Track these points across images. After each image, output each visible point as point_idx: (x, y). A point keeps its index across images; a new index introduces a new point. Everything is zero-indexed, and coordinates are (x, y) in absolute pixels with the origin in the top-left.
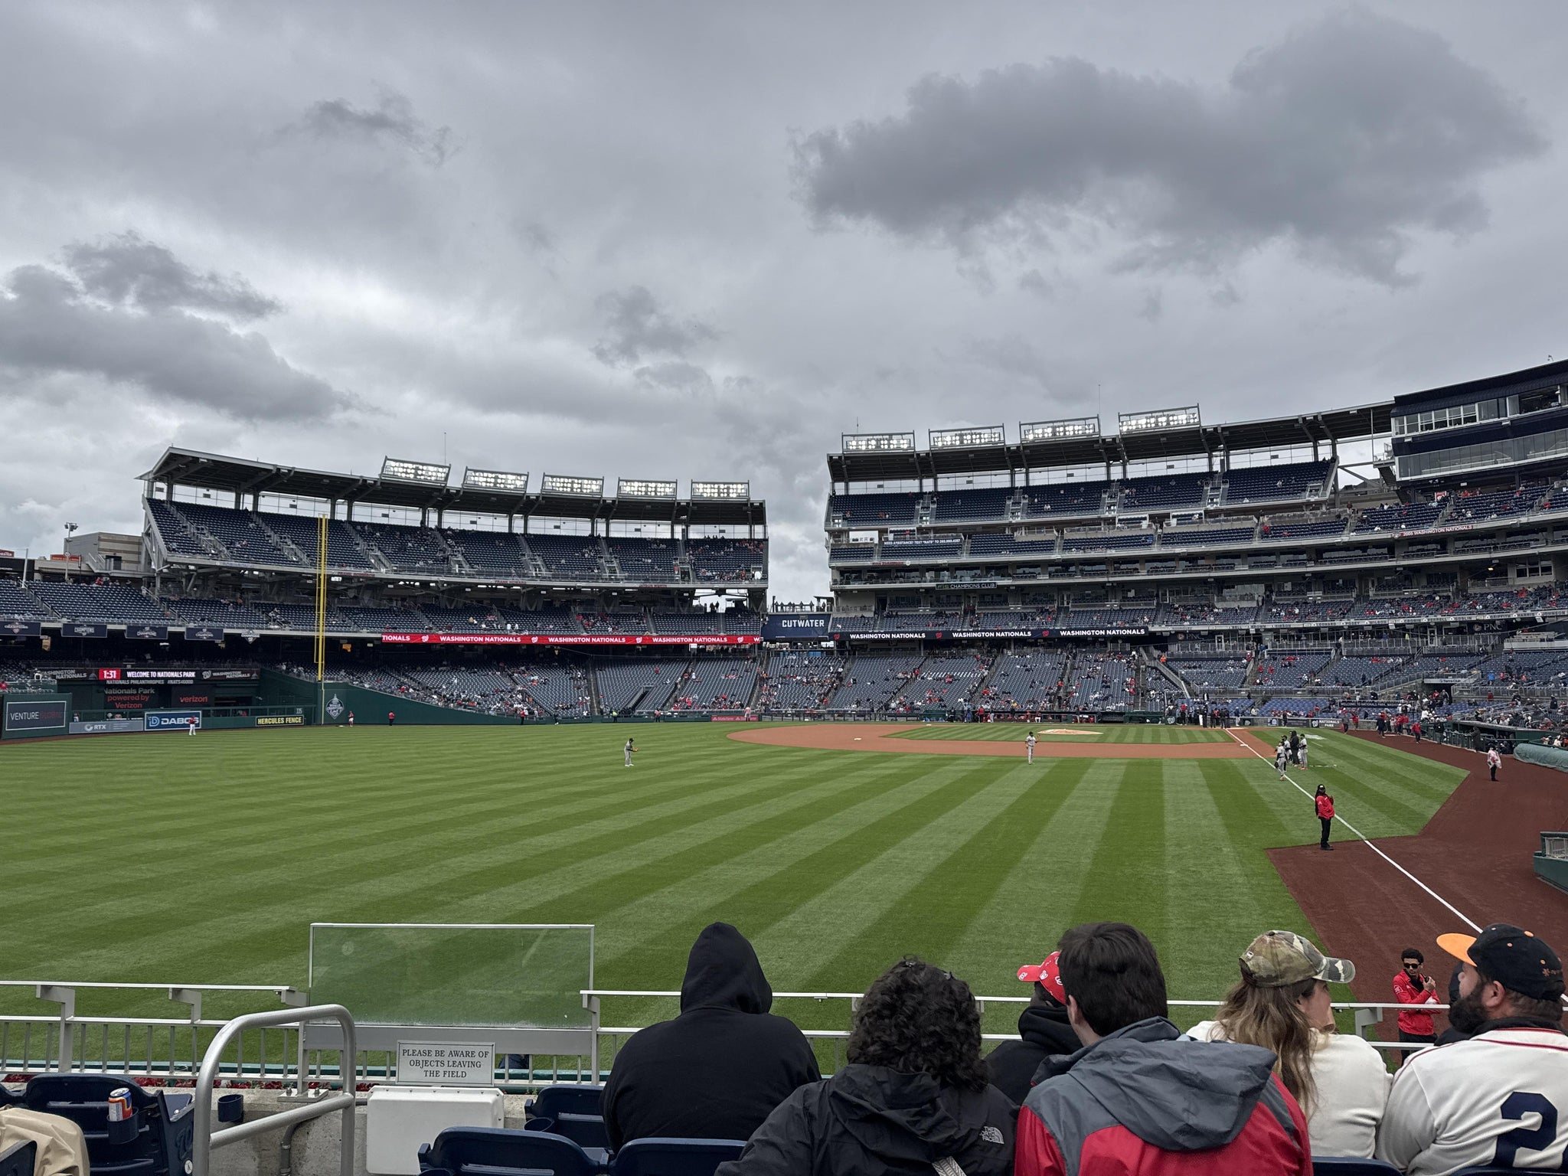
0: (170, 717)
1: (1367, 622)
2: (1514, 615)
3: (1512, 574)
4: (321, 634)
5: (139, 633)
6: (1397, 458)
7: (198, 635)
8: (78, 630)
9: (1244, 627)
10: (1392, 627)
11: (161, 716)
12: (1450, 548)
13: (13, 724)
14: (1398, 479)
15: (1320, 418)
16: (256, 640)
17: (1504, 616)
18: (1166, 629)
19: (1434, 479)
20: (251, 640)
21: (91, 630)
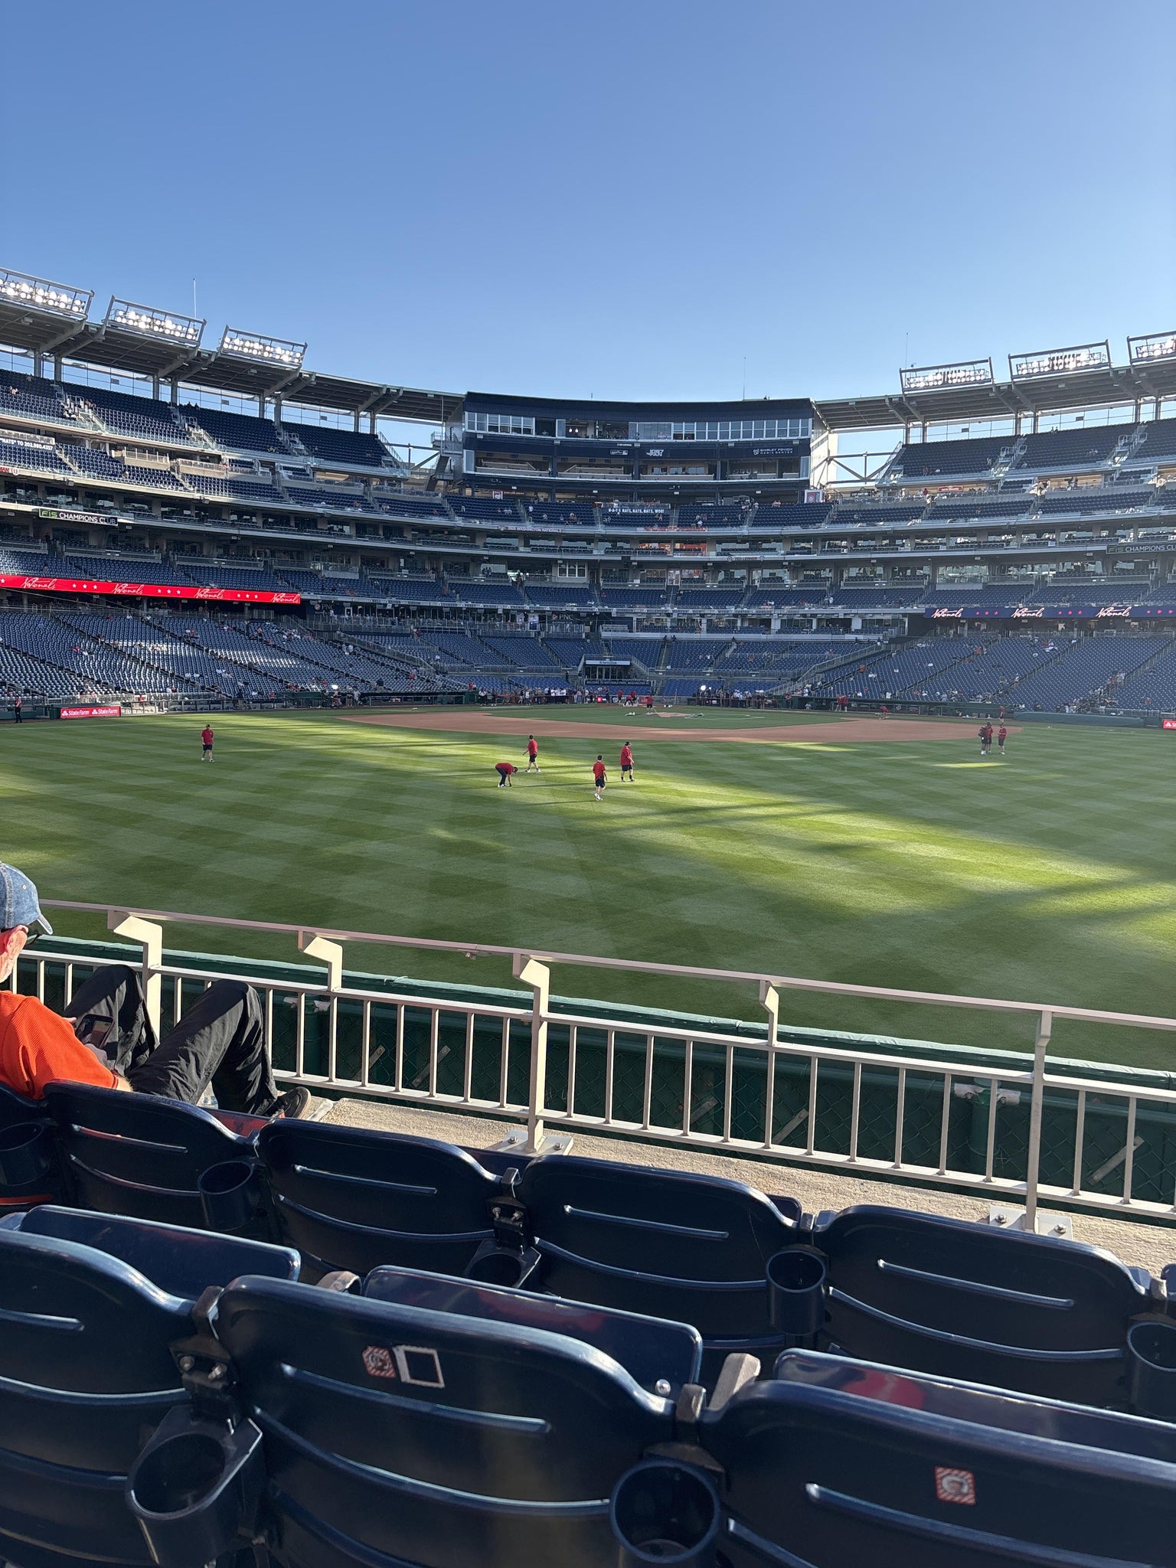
1: (481, 606)
2: (596, 609)
3: (556, 572)
6: (465, 451)
9: (383, 601)
10: (500, 612)
12: (479, 542)
14: (465, 471)
15: (401, 393)
17: (588, 609)
18: (315, 598)
19: (494, 478)
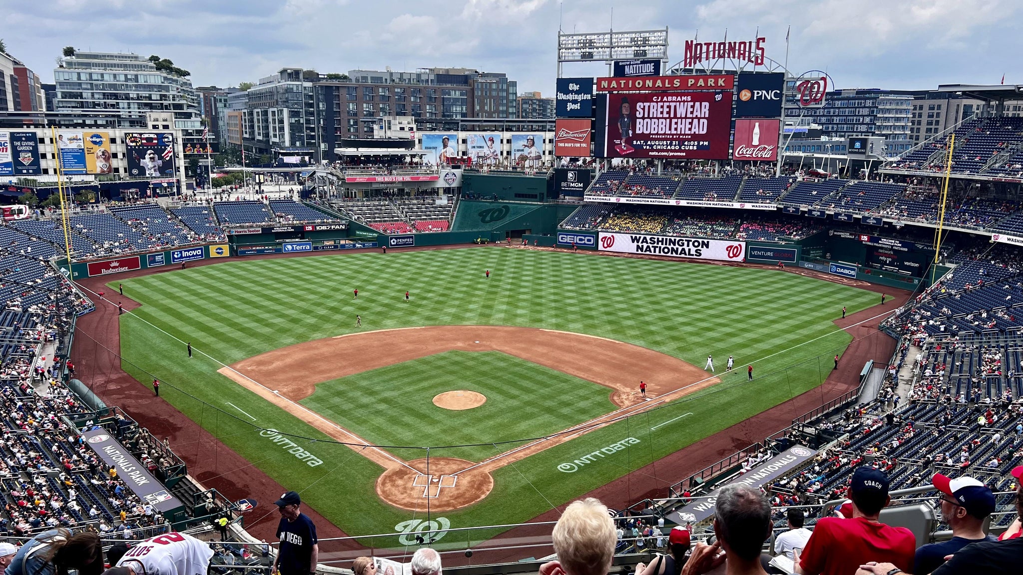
0: (841, 267)
4: (941, 227)
5: (839, 217)
7: (868, 221)
8: (814, 213)
11: (837, 266)
13: (751, 256)
16: (902, 228)
20: (898, 227)
21: (819, 213)
